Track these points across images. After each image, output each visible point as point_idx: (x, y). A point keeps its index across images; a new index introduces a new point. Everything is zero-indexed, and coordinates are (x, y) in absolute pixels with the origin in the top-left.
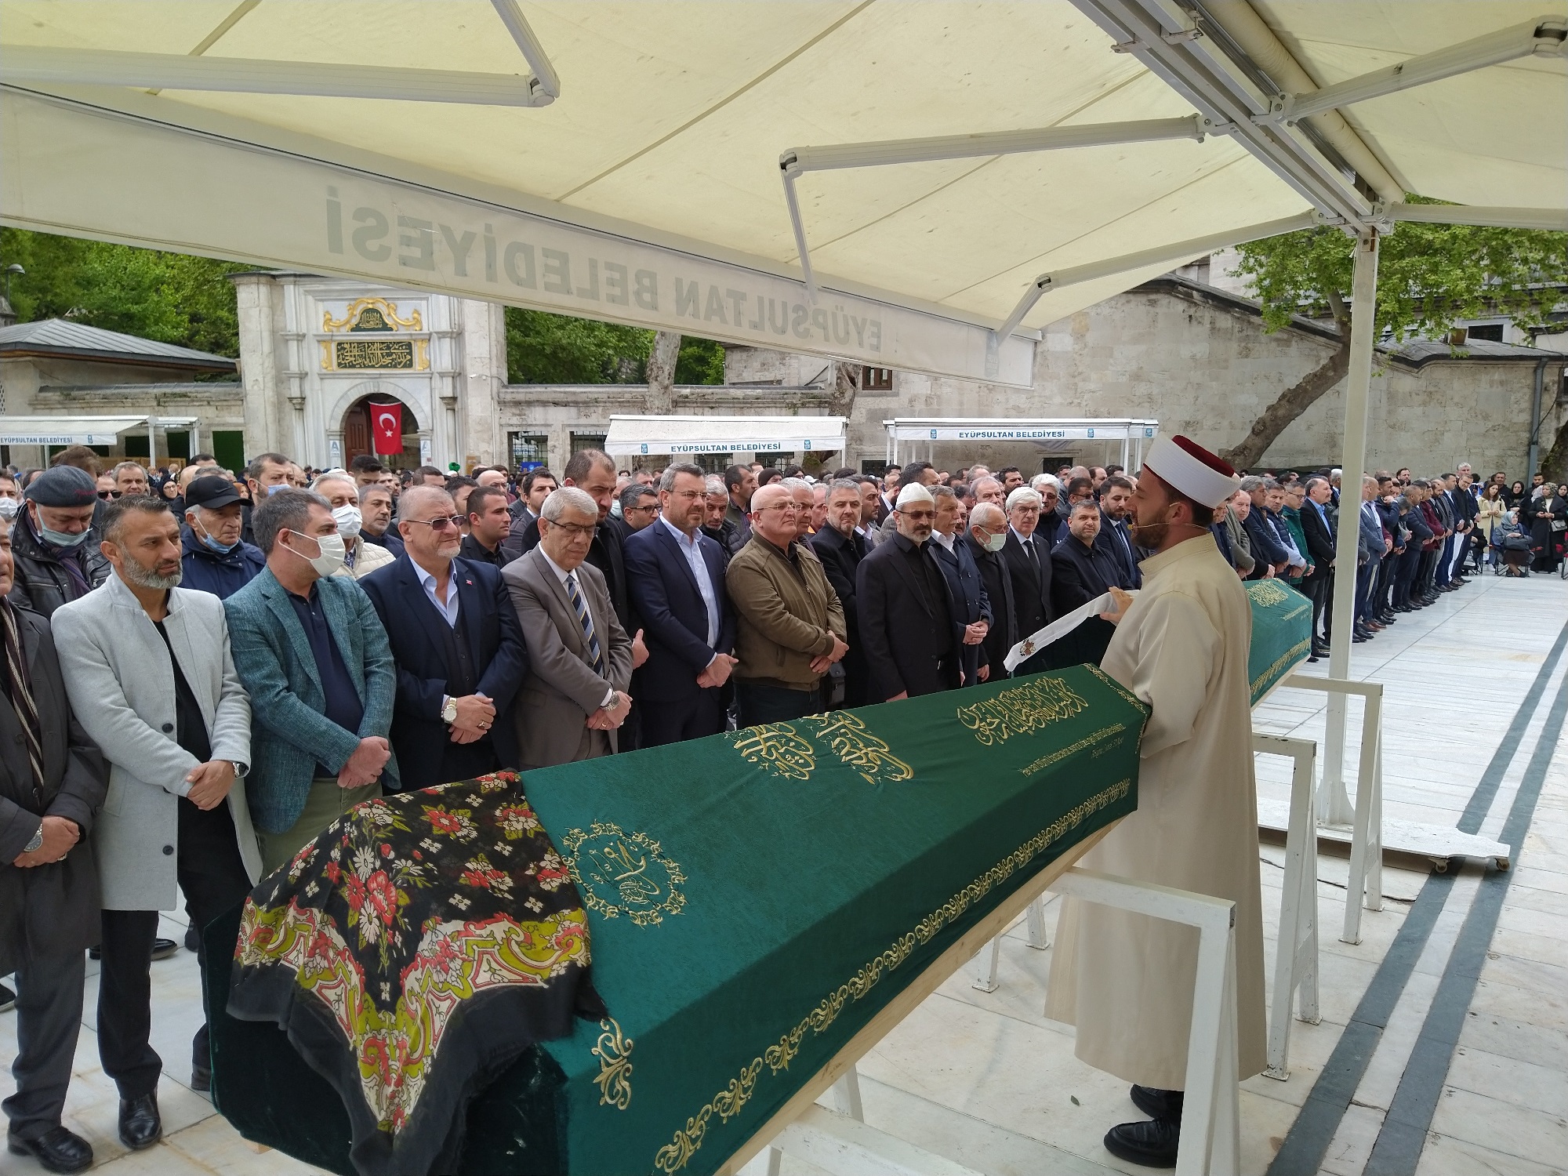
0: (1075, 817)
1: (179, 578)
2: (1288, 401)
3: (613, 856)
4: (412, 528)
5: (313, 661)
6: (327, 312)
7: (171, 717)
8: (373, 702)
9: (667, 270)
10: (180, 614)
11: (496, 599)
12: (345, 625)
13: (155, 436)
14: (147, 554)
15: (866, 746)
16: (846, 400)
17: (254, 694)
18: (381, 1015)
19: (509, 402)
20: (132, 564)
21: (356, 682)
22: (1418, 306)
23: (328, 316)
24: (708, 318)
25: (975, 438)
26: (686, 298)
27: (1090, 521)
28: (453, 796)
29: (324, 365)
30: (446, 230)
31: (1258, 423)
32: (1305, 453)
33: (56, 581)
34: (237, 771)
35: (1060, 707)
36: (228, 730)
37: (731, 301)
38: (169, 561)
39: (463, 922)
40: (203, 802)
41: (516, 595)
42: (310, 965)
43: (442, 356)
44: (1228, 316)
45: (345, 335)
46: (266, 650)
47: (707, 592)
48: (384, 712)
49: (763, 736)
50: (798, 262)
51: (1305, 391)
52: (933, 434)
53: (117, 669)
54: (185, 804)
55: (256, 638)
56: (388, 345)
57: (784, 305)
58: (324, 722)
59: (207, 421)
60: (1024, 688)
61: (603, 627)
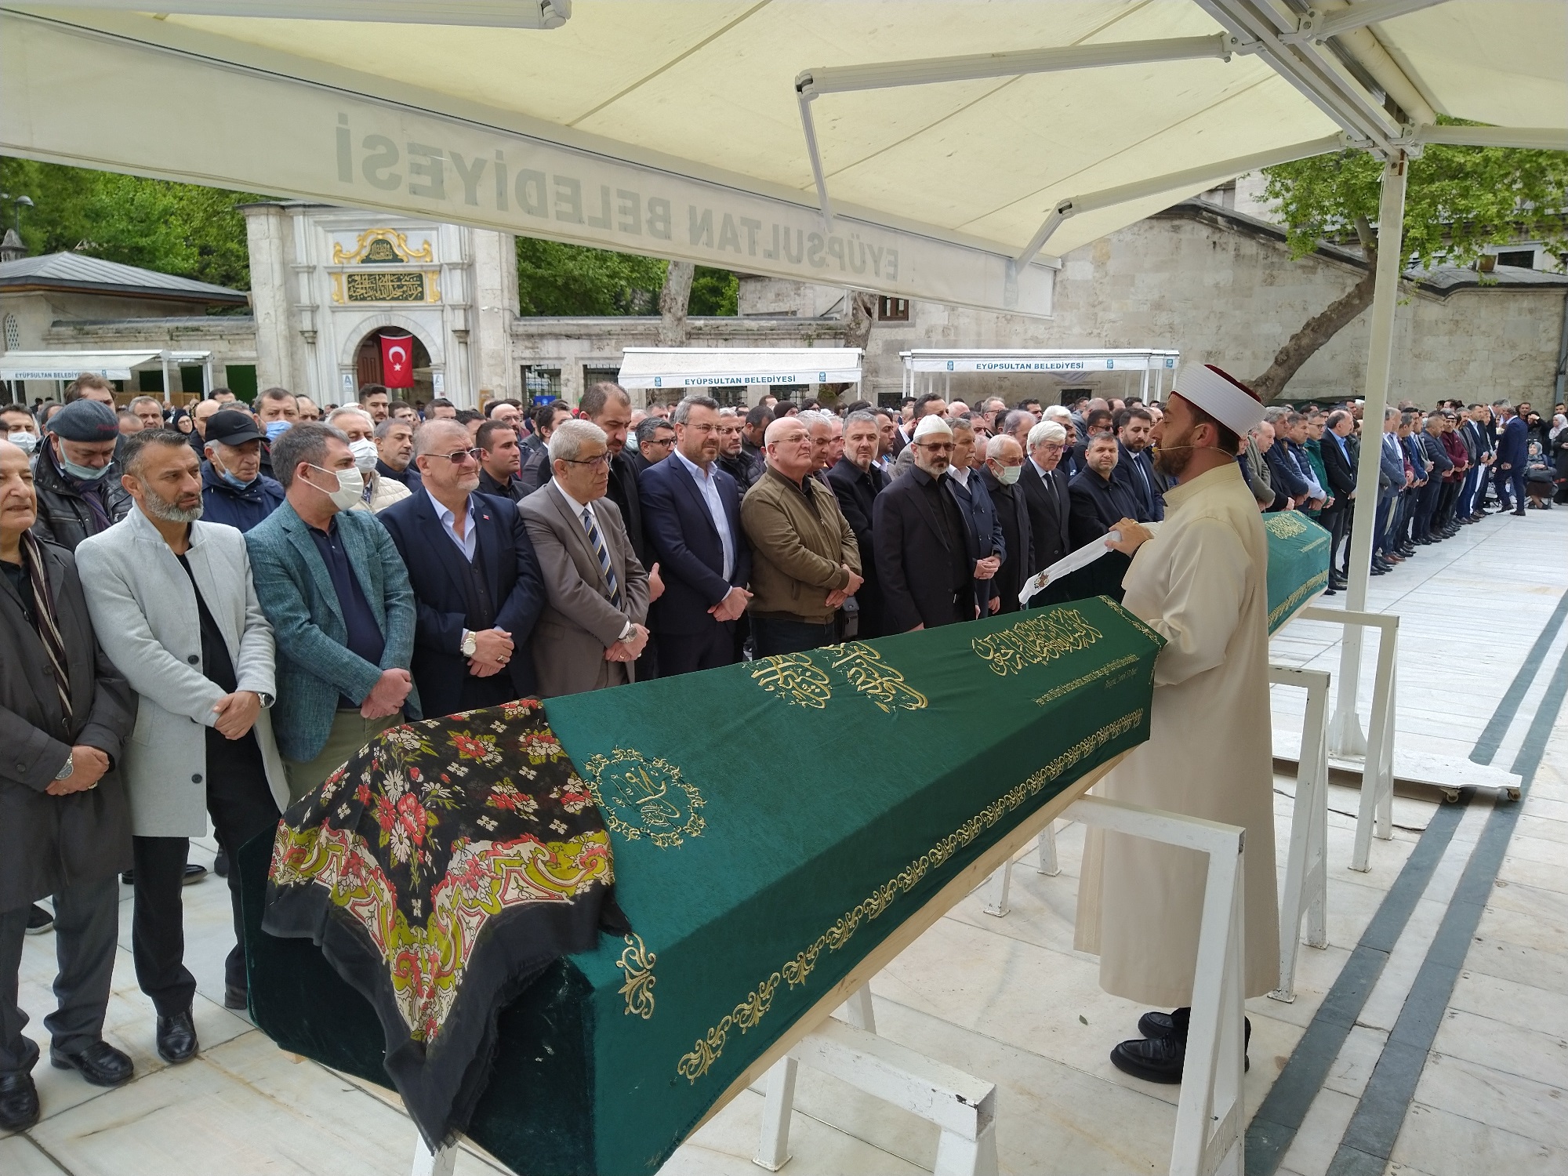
0: (1087, 746)
1: (200, 511)
2: (1312, 330)
3: (634, 781)
4: (430, 462)
5: (334, 594)
6: (338, 244)
7: (197, 649)
8: (394, 635)
9: (681, 199)
10: (202, 548)
11: (512, 533)
12: (365, 559)
13: (169, 370)
14: (168, 488)
15: (881, 676)
16: (863, 331)
17: (277, 625)
18: (413, 931)
19: (521, 335)
20: (153, 497)
21: (376, 614)
22: (1447, 232)
23: (338, 248)
24: (722, 247)
25: (993, 370)
26: (700, 227)
27: (1107, 453)
28: (478, 722)
29: (336, 298)
30: (457, 158)
31: (1281, 352)
32: (1329, 383)
33: (78, 515)
34: (263, 702)
35: (1075, 639)
36: (253, 662)
37: (745, 229)
38: (190, 495)
39: (491, 842)
40: (230, 732)
41: (533, 529)
42: (344, 883)
43: (453, 288)
44: (1253, 243)
45: (356, 266)
46: (287, 582)
47: (722, 527)
48: (404, 645)
49: (780, 666)
50: (814, 189)
51: (1330, 320)
52: (950, 365)
53: (142, 601)
54: (212, 734)
55: (279, 571)
56: (399, 277)
57: (800, 233)
58: (347, 654)
59: (219, 356)
60: (1039, 620)
61: (620, 561)
